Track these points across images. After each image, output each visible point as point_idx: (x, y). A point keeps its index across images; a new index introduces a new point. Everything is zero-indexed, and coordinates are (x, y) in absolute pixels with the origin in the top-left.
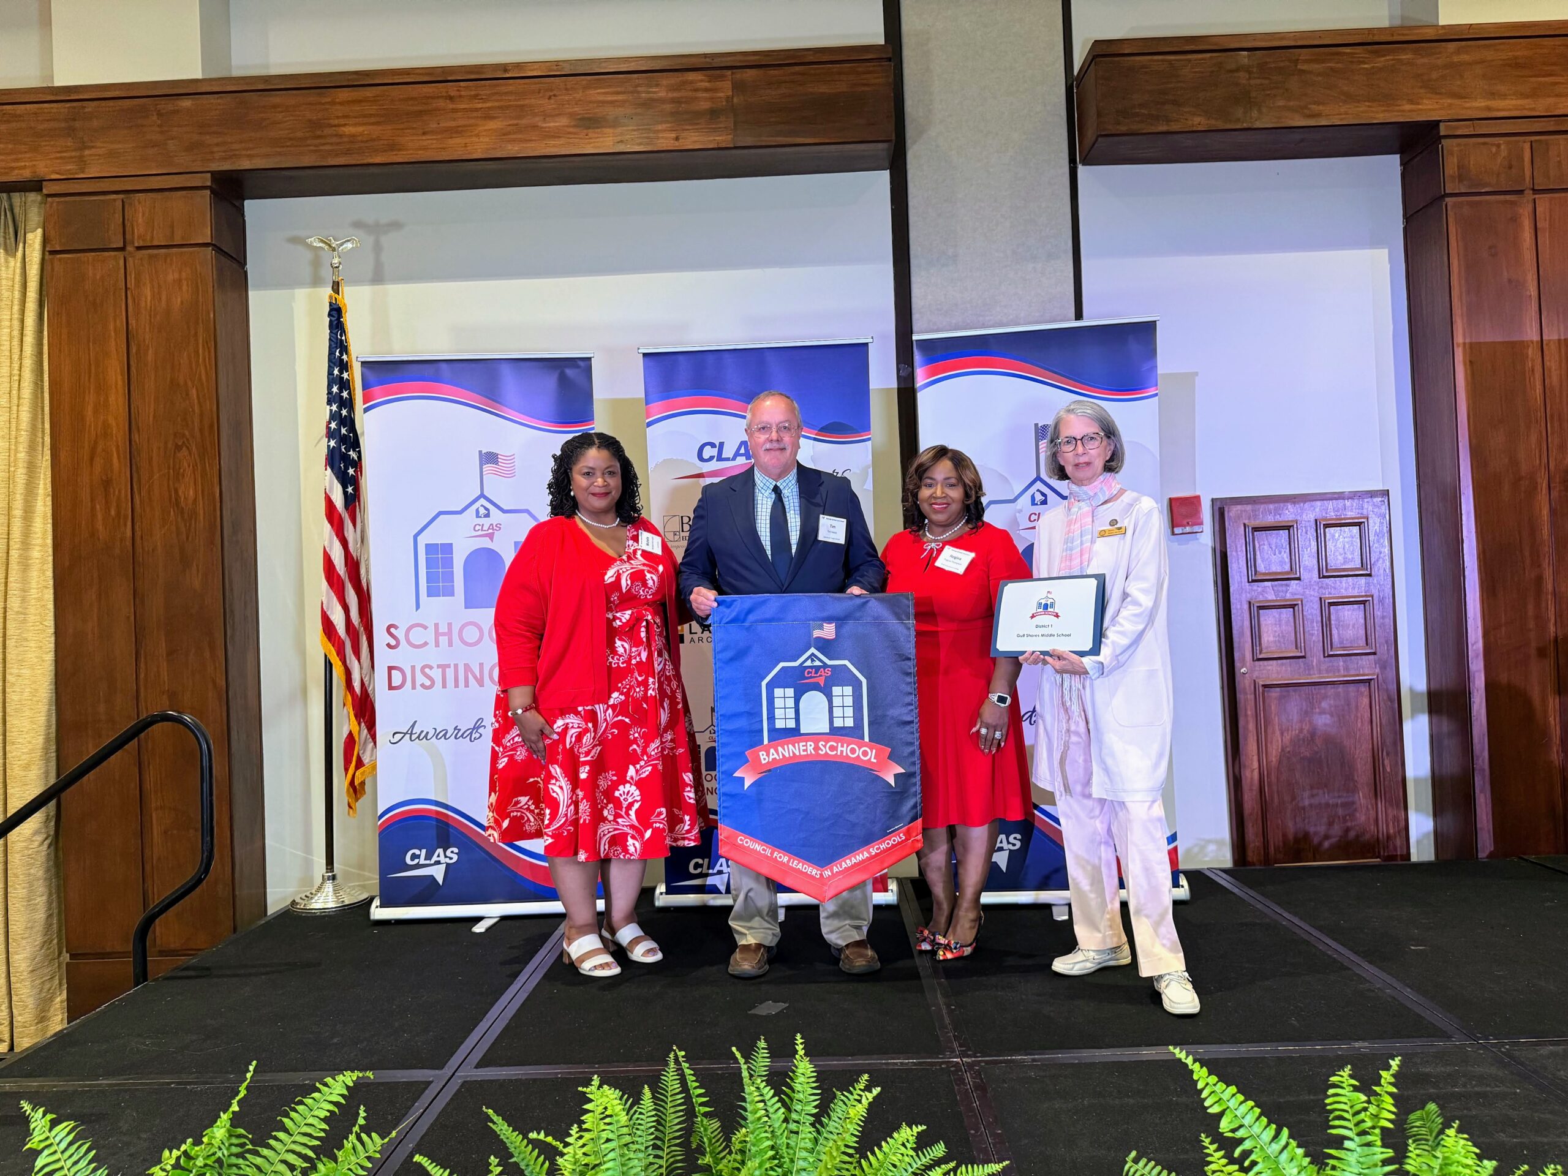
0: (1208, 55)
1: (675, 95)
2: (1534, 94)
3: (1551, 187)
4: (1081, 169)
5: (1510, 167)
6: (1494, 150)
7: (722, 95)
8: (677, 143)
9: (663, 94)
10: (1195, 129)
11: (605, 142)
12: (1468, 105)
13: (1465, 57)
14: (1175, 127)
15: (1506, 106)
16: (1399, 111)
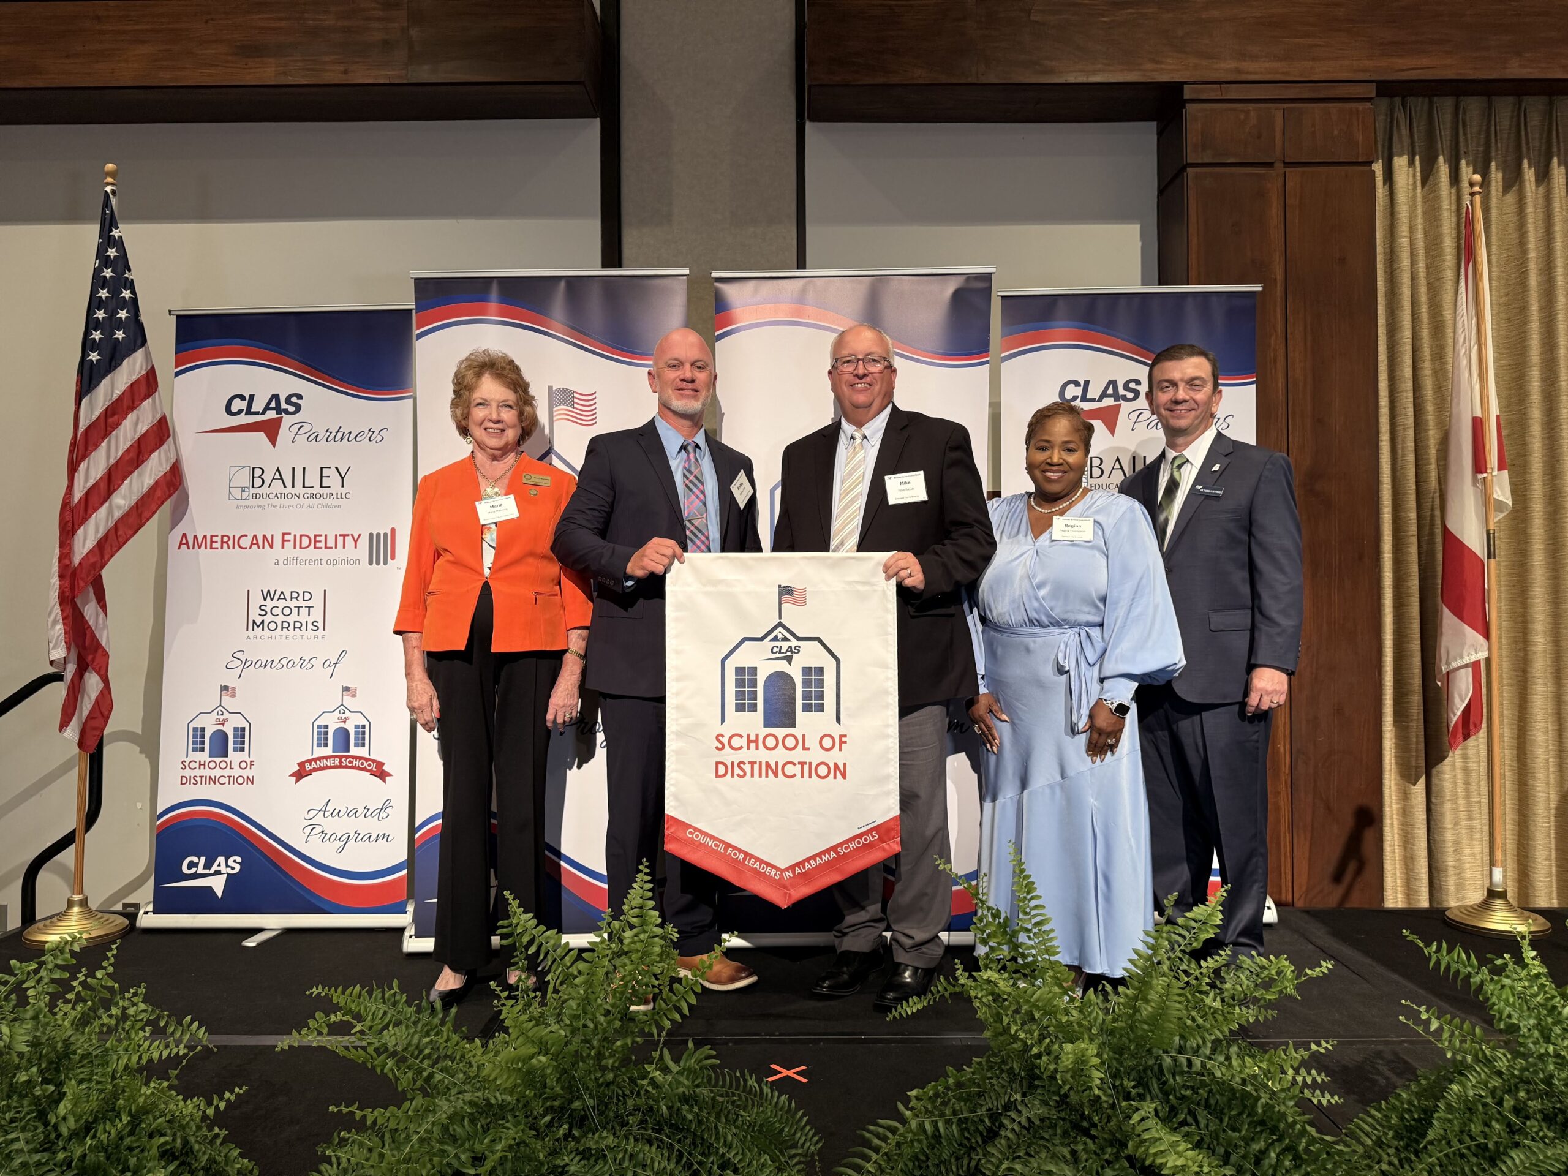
1: (345, 23)
2: (1289, 56)
3: (1303, 160)
4: (809, 126)
5: (1259, 137)
6: (1242, 117)
7: (396, 25)
8: (345, 77)
10: (915, 82)
11: (267, 72)
12: (1216, 66)
13: (1216, 13)
14: (894, 80)
15: (1258, 69)
16: (1140, 70)
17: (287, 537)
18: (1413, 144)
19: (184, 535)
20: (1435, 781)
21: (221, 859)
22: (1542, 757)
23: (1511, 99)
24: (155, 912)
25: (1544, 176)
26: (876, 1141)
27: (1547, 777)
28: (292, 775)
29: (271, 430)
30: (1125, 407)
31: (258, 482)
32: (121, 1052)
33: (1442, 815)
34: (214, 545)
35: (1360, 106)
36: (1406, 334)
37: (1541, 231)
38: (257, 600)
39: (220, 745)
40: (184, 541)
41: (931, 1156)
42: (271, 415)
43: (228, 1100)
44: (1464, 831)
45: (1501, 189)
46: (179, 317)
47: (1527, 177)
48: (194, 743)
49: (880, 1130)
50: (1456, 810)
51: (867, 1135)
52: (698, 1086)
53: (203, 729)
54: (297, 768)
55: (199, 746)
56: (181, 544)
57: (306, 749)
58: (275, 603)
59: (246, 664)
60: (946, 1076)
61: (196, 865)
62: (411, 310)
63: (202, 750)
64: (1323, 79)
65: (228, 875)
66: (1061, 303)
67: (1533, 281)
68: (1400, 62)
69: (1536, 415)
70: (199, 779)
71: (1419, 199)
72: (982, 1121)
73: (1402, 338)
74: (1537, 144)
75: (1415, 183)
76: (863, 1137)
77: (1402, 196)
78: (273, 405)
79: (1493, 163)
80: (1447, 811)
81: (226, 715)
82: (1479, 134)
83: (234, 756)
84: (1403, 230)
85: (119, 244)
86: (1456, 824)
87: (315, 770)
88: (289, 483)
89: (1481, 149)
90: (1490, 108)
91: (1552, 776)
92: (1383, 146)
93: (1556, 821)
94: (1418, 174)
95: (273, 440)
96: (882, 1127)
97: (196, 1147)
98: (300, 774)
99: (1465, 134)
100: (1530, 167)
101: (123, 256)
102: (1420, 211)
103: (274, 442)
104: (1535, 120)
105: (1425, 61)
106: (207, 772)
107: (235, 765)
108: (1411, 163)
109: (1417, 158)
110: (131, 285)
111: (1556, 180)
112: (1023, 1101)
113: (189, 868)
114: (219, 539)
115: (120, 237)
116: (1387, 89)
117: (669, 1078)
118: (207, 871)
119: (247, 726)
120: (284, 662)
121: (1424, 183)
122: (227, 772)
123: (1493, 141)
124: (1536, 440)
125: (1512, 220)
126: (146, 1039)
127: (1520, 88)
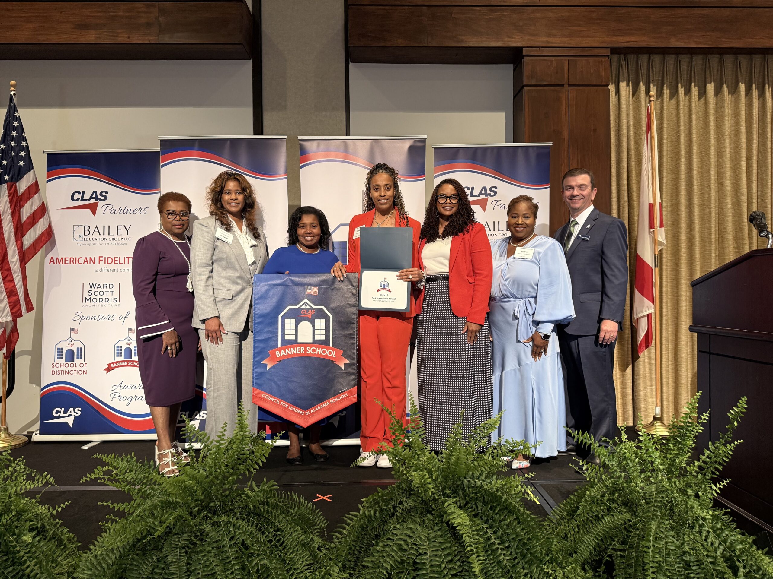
0: (407, 7)
1: (128, 14)
2: (570, 36)
3: (577, 84)
4: (351, 65)
5: (557, 73)
6: (549, 63)
7: (152, 15)
8: (128, 40)
9: (121, 14)
10: (398, 45)
11: (91, 37)
12: (537, 40)
13: (538, 15)
14: (388, 44)
15: (557, 41)
16: (502, 41)
17: (101, 259)
18: (629, 76)
19: (52, 258)
20: (636, 368)
21: (72, 409)
22: (684, 357)
23: (673, 56)
24: (40, 434)
25: (688, 92)
26: (349, 521)
27: (687, 366)
28: (105, 370)
29: (93, 208)
30: (490, 199)
31: (87, 233)
32: (13, 486)
33: (639, 384)
34: (66, 262)
35: (603, 59)
36: (625, 164)
37: (687, 117)
38: (87, 288)
39: (71, 356)
40: (52, 261)
41: (369, 526)
42: (93, 201)
43: (62, 508)
44: (649, 391)
45: (669, 97)
46: (48, 154)
47: (680, 92)
48: (58, 355)
49: (351, 516)
50: (645, 382)
51: (345, 519)
52: (269, 498)
53: (62, 349)
54: (107, 366)
55: (60, 356)
56: (51, 262)
57: (112, 358)
58: (96, 289)
59: (82, 318)
60: (378, 492)
61: (60, 412)
62: (159, 152)
63: (62, 358)
64: (586, 46)
65: (75, 416)
66: (461, 151)
67: (682, 140)
68: (621, 39)
69: (683, 202)
70: (60, 372)
71: (631, 102)
72: (390, 510)
73: (623, 166)
74: (685, 76)
75: (629, 94)
76: (343, 519)
77: (623, 101)
78: (94, 196)
79: (665, 86)
80: (641, 382)
81: (73, 342)
82: (660, 71)
83: (77, 361)
84: (624, 116)
85: (18, 119)
86: (645, 388)
87: (116, 367)
88: (102, 233)
89: (660, 79)
90: (664, 60)
91: (689, 366)
92: (616, 77)
93: (691, 386)
94: (631, 90)
95: (94, 213)
96: (351, 515)
97: (48, 527)
98: (109, 369)
99: (653, 72)
100: (682, 87)
101: (21, 126)
102: (631, 107)
103: (94, 214)
104: (685, 66)
105: (632, 39)
106: (64, 369)
107: (78, 365)
108: (628, 85)
109: (631, 83)
110: (25, 139)
111: (693, 94)
112: (406, 501)
113: (57, 413)
114: (69, 259)
115: (19, 116)
116: (615, 51)
117: (254, 493)
118: (65, 415)
119: (83, 347)
120: (101, 317)
121: (634, 95)
122: (74, 369)
123: (665, 75)
124: (683, 213)
125: (673, 111)
126: (24, 480)
127: (678, 51)
